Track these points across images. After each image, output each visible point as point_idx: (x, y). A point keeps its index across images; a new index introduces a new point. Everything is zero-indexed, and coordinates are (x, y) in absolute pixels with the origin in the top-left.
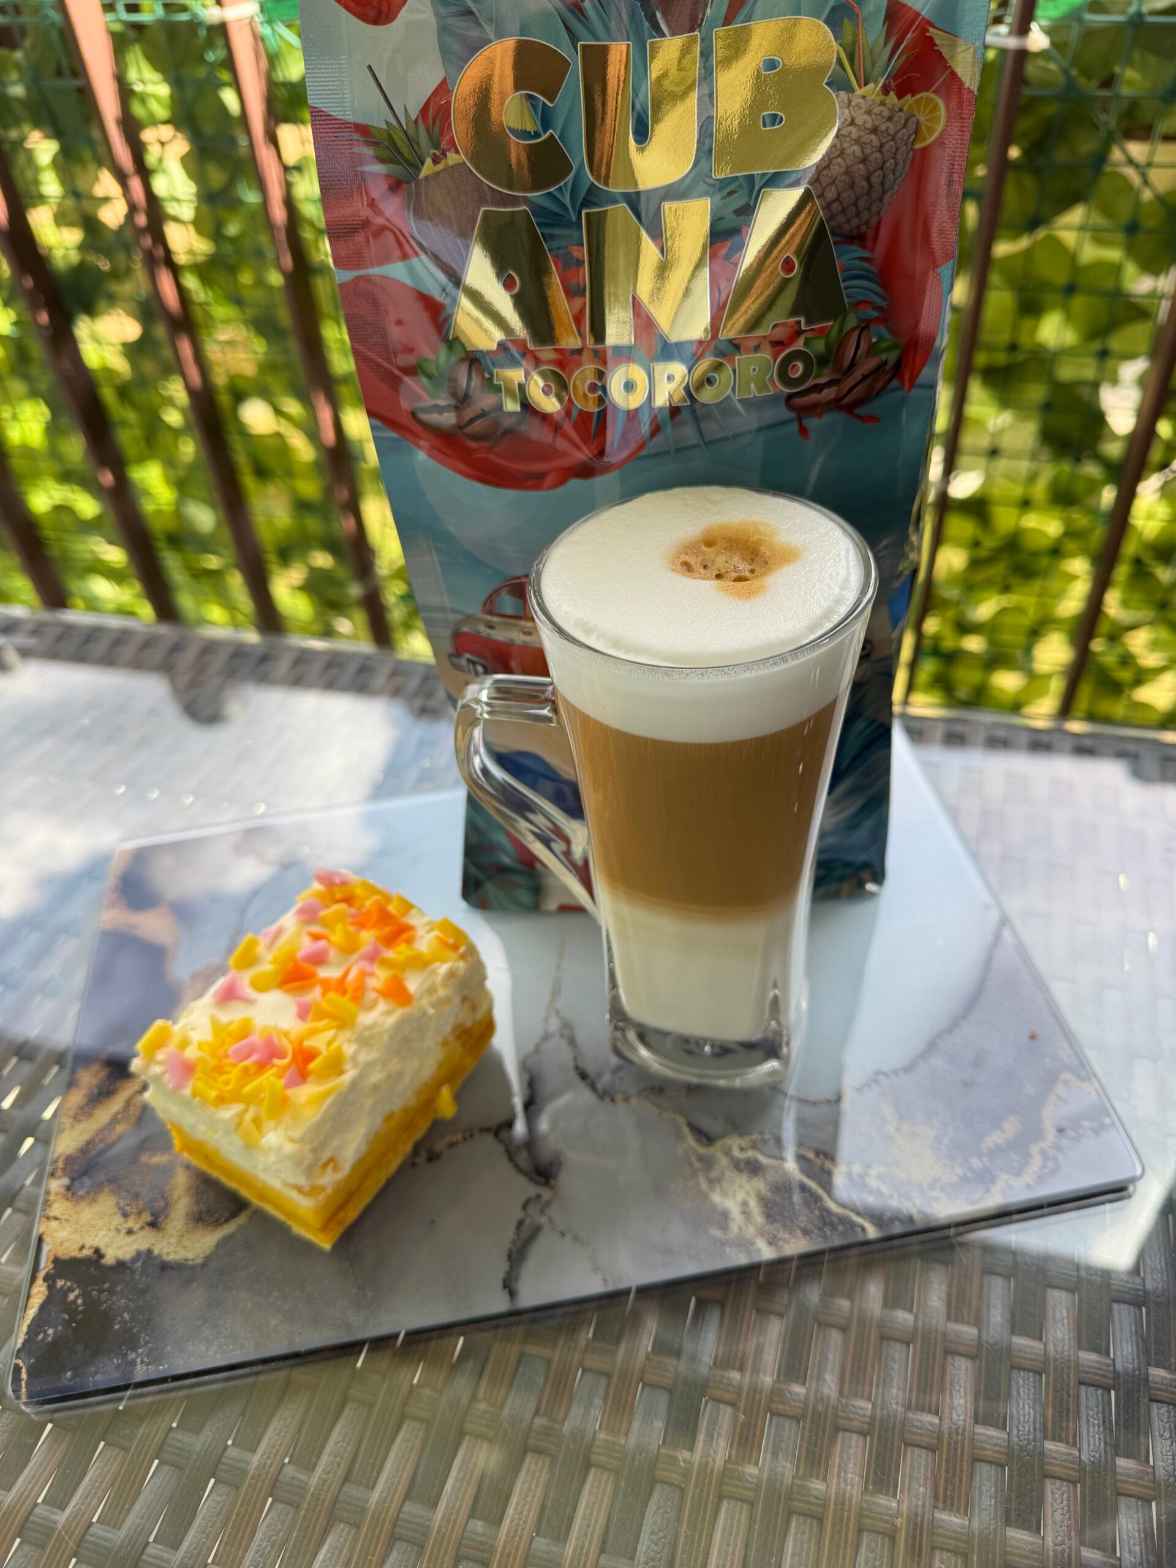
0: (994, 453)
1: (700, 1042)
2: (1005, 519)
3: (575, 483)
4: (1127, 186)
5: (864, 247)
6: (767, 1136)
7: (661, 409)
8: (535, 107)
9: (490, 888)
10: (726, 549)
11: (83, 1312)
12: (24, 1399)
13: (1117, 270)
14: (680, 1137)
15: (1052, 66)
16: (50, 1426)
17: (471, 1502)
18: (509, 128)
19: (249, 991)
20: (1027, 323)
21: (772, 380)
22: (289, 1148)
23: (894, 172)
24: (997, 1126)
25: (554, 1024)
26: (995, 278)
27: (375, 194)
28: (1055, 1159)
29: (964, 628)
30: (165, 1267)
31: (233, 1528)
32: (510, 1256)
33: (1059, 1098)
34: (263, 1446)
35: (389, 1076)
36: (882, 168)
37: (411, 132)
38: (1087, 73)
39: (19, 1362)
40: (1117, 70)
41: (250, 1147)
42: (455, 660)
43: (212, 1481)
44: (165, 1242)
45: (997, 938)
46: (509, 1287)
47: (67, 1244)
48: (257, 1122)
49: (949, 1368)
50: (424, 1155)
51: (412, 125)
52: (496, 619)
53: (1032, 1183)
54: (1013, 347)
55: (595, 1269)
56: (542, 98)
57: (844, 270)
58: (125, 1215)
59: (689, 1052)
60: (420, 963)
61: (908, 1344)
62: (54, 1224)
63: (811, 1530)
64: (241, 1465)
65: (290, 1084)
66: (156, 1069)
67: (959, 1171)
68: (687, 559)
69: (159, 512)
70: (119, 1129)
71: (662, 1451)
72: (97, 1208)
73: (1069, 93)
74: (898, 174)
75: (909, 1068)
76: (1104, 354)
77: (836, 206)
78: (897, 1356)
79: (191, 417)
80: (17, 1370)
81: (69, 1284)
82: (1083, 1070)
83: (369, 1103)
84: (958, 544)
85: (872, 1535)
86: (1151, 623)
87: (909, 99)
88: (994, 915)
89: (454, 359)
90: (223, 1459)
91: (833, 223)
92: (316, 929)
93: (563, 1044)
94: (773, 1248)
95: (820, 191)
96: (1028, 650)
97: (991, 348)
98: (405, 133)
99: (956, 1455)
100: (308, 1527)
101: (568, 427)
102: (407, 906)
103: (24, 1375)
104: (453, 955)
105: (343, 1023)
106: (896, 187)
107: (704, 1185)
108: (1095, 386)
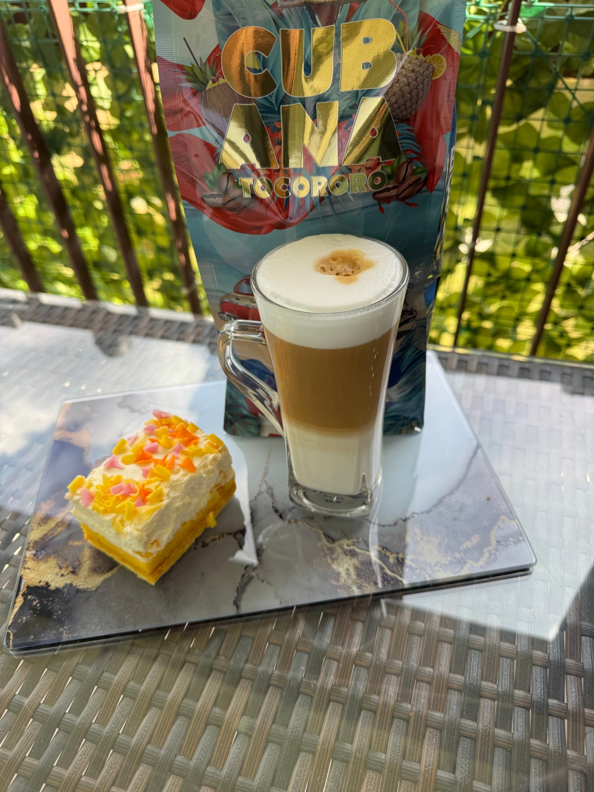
0: (498, 230)
1: (332, 495)
2: (504, 263)
3: (275, 232)
4: (566, 100)
5: (409, 125)
6: (360, 540)
7: (316, 198)
8: (259, 58)
9: (237, 425)
10: (342, 262)
11: (39, 610)
12: (11, 648)
13: (560, 141)
14: (320, 539)
15: (529, 40)
16: (22, 661)
17: (214, 699)
18: (248, 68)
19: (121, 464)
20: (515, 166)
21: (366, 185)
22: (136, 533)
23: (423, 90)
24: (468, 538)
25: (264, 487)
26: (499, 144)
27: (186, 97)
28: (495, 555)
29: (483, 317)
30: (78, 591)
31: (104, 707)
32: (237, 591)
33: (499, 527)
34: (120, 672)
35: (184, 504)
36: (417, 88)
37: (203, 69)
38: (546, 44)
39: (9, 631)
40: (561, 42)
41: (118, 533)
42: (221, 315)
43: (96, 687)
44: (78, 580)
45: (475, 453)
46: (236, 604)
47: (33, 580)
48: (122, 521)
49: (439, 647)
50: (200, 544)
51: (204, 66)
52: (240, 295)
53: (483, 565)
54: (508, 178)
55: (277, 597)
56: (263, 54)
57: (400, 135)
58: (61, 568)
59: (327, 501)
60: (200, 454)
61: (421, 637)
62: (28, 571)
63: (370, 717)
64: (110, 680)
65: (138, 505)
66: (77, 497)
67: (449, 559)
68: (323, 266)
69: (90, 251)
70: (59, 529)
71: (304, 680)
72: (48, 564)
73: (537, 54)
74: (424, 91)
75: (428, 512)
76: (553, 182)
77: (396, 106)
78: (415, 641)
79: (106, 204)
80: (8, 634)
81: (33, 597)
82: (511, 515)
83: (175, 516)
84: (480, 275)
85: (399, 720)
86: (575, 316)
87: (429, 57)
88: (475, 443)
89: (220, 173)
90: (102, 678)
91: (394, 113)
92: (153, 437)
93: (268, 496)
94: (359, 590)
95: (388, 99)
96: (515, 327)
97: (496, 178)
98: (200, 68)
99: (439, 686)
100: (139, 708)
101: (273, 205)
102: (196, 428)
103: (11, 637)
104: (216, 451)
105: (164, 479)
106: (424, 97)
107: (329, 561)
108: (549, 198)
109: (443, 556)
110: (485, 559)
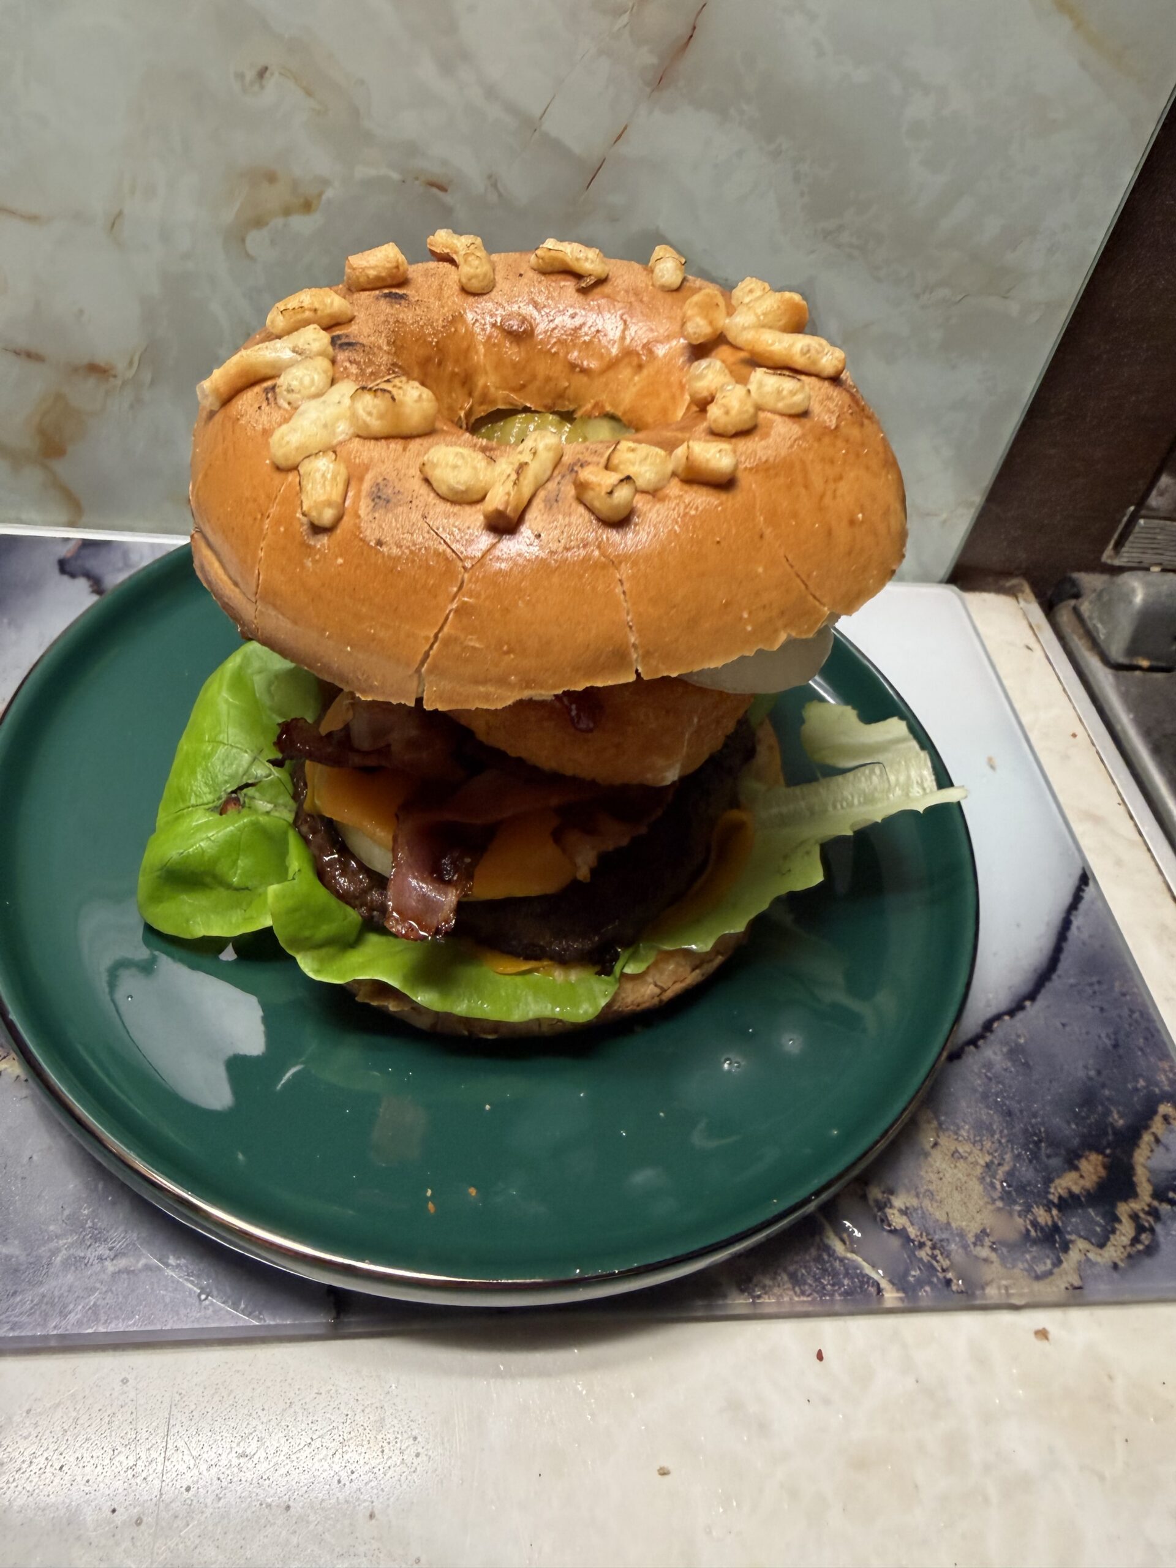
109: (999, 1209)
110: (1126, 1241)
